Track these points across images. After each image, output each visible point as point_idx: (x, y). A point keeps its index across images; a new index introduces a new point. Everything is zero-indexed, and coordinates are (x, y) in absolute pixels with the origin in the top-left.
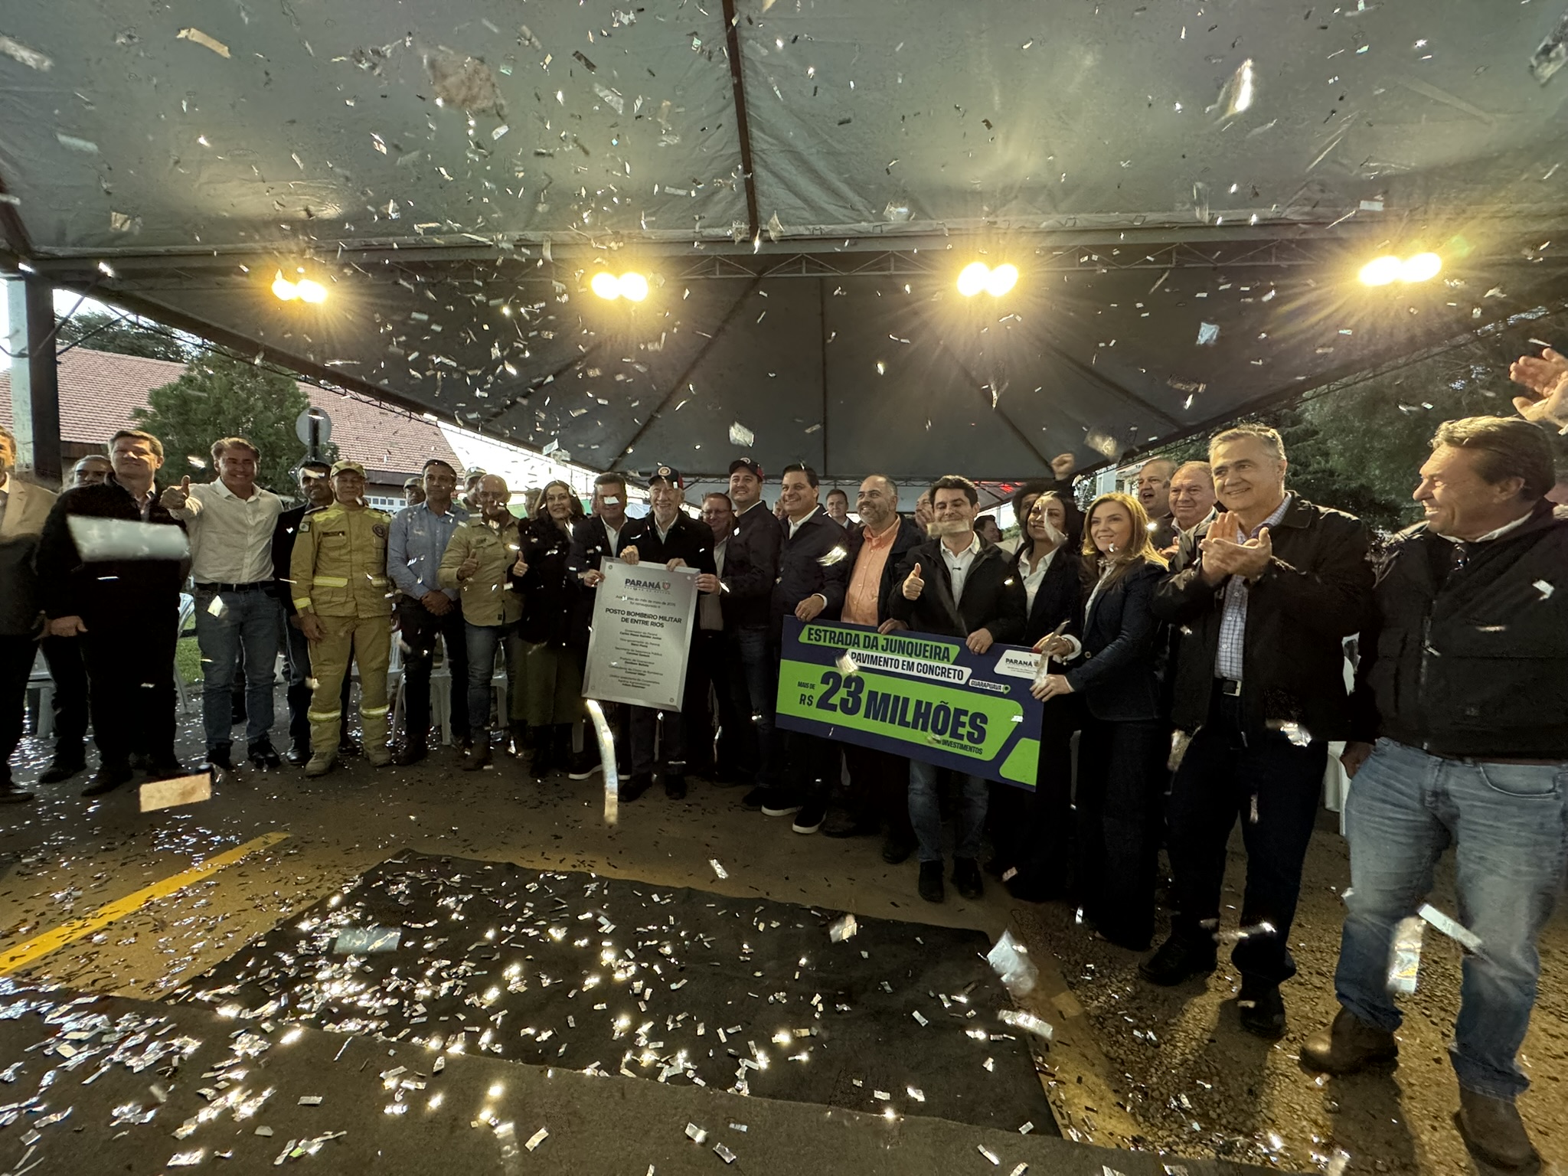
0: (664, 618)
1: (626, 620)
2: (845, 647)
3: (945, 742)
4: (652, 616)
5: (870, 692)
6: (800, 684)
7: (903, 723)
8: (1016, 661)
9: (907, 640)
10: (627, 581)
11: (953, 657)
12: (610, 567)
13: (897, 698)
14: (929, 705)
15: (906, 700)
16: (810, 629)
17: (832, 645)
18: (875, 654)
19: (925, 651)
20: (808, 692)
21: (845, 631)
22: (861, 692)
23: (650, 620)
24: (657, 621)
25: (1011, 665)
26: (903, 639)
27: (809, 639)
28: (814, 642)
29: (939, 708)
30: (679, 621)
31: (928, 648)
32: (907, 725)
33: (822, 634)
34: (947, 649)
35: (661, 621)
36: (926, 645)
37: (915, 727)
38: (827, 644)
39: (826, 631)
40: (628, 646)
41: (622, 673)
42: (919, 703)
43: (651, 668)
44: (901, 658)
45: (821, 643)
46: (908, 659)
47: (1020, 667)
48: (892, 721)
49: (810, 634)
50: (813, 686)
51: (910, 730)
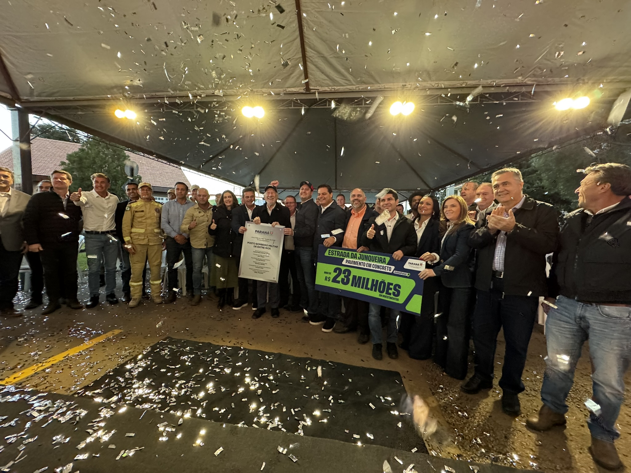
0: (271, 246)
1: (256, 247)
2: (344, 258)
3: (384, 296)
4: (265, 245)
5: (353, 276)
6: (325, 273)
7: (367, 288)
8: (413, 263)
9: (369, 255)
10: (256, 231)
11: (387, 262)
12: (249, 225)
13: (364, 278)
14: (377, 281)
15: (368, 279)
16: (329, 250)
17: (338, 257)
18: (355, 260)
19: (376, 259)
20: (328, 276)
21: (343, 251)
22: (350, 276)
23: (265, 247)
24: (268, 247)
25: (411, 265)
26: (367, 254)
27: (329, 254)
28: (331, 256)
29: (381, 282)
30: (277, 247)
31: (377, 258)
32: (368, 289)
33: (334, 252)
34: (384, 258)
35: (270, 247)
36: (376, 257)
37: (372, 290)
38: (336, 256)
39: (336, 251)
40: (256, 257)
41: (254, 268)
42: (373, 280)
43: (265, 266)
44: (366, 262)
45: (334, 256)
46: (369, 262)
47: (414, 266)
48: (362, 288)
49: (329, 252)
50: (330, 273)
51: (370, 291)
